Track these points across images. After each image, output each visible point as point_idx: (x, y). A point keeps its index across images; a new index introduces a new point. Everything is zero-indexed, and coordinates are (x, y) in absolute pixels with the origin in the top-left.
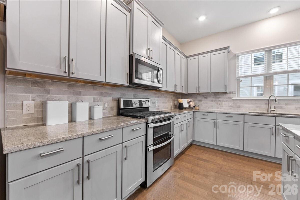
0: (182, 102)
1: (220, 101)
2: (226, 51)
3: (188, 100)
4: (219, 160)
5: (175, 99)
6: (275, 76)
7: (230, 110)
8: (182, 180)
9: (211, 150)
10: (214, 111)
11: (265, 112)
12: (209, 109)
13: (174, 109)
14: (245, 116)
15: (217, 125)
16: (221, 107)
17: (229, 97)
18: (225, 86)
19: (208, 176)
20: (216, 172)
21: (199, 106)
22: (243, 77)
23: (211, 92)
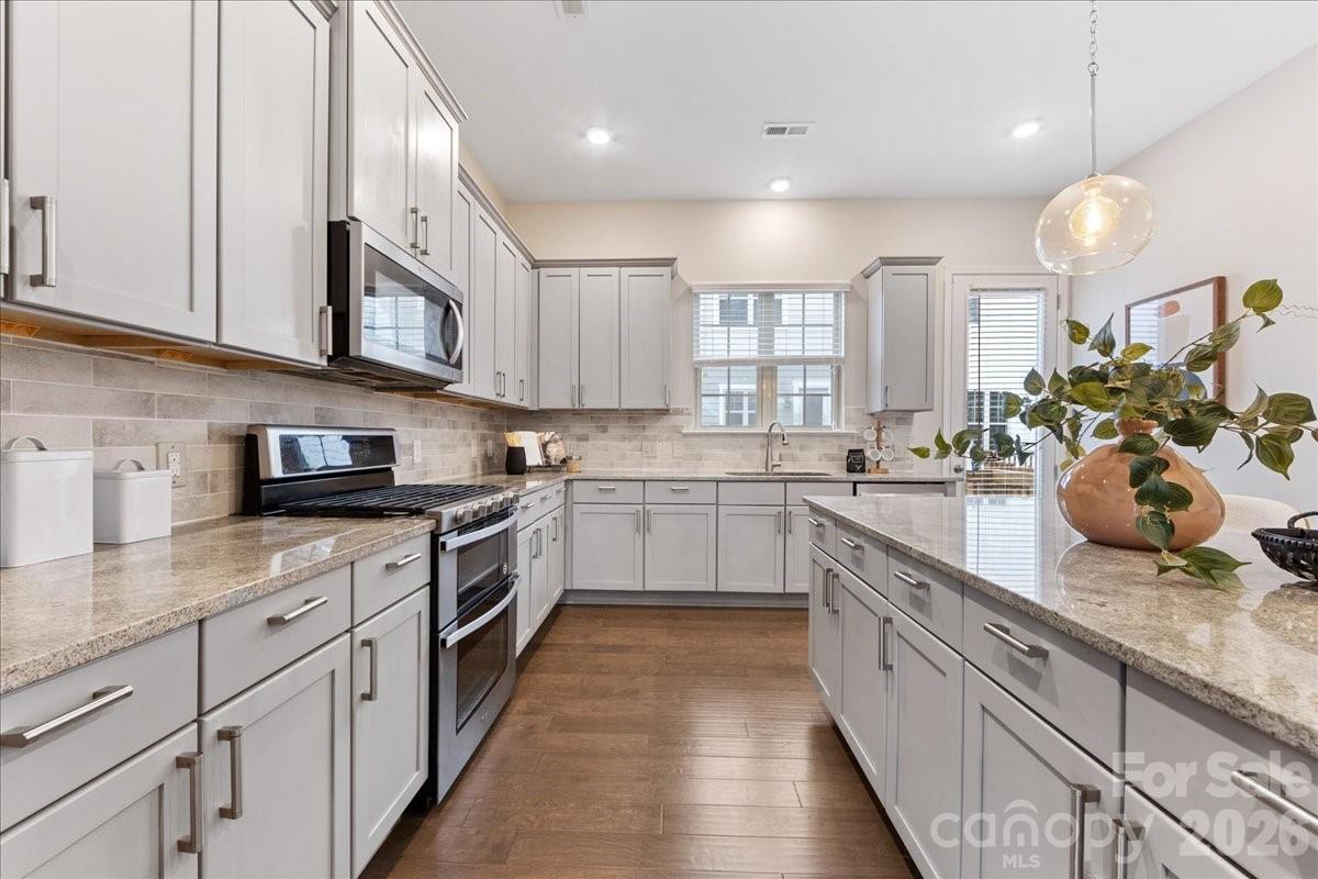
0: (517, 445)
1: (646, 438)
2: (666, 271)
3: (539, 434)
4: (658, 637)
5: (486, 432)
6: (782, 370)
7: (677, 470)
8: (561, 731)
9: (628, 611)
10: (633, 476)
11: (759, 471)
12: (614, 469)
13: (484, 475)
14: (720, 484)
15: (643, 525)
16: (653, 461)
17: (672, 427)
18: (665, 391)
19: (636, 692)
20: (656, 674)
21: (580, 459)
22: (709, 363)
23: (623, 407)
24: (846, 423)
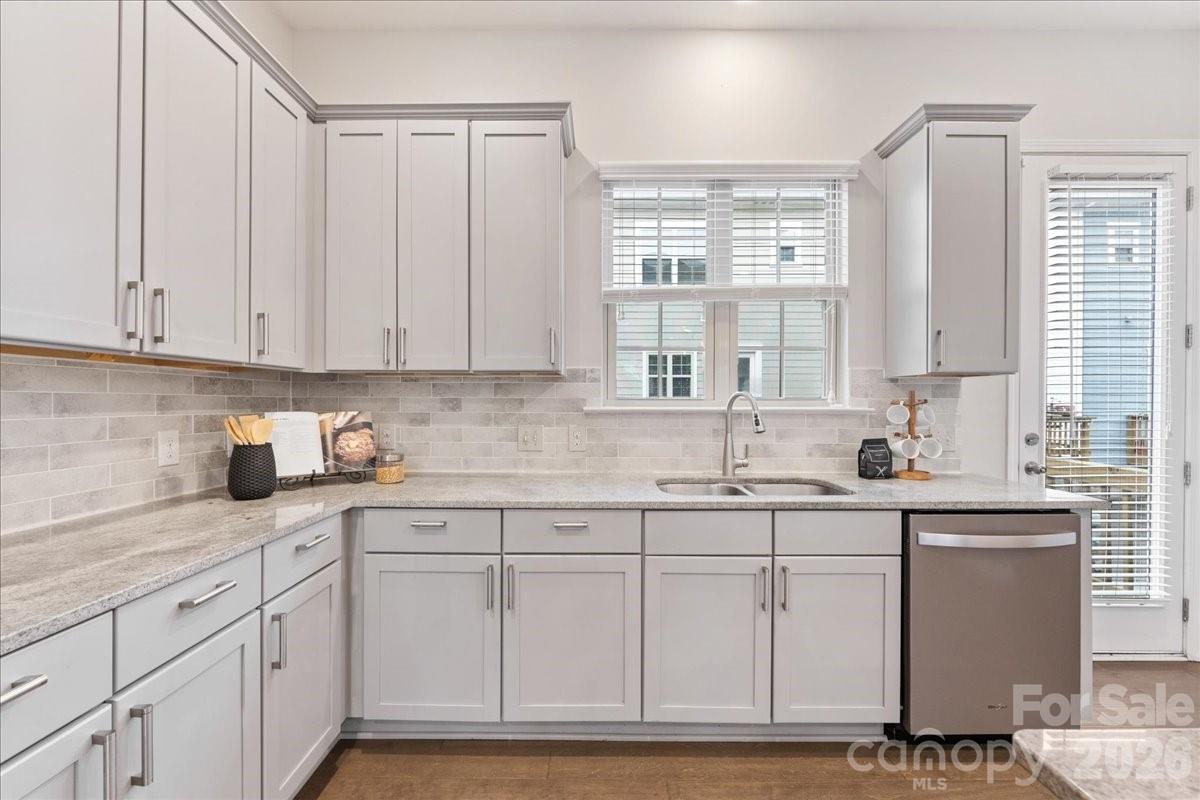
0: (259, 440)
1: (524, 419)
6: (745, 307)
7: (575, 472)
11: (713, 476)
14: (646, 514)
17: (567, 400)
22: (629, 295)
23: (475, 367)
24: (852, 394)
